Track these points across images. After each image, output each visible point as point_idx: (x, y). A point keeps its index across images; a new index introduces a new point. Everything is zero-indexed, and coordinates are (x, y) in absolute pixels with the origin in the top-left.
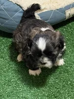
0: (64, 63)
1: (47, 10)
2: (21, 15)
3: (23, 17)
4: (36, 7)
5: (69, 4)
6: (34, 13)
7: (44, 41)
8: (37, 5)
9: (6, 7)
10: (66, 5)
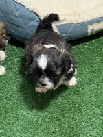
0: (76, 83)
1: (66, 23)
2: (37, 24)
3: (39, 27)
4: (54, 18)
5: (93, 19)
6: (51, 24)
7: (46, 58)
8: (56, 15)
9: (20, 14)
10: (89, 19)
